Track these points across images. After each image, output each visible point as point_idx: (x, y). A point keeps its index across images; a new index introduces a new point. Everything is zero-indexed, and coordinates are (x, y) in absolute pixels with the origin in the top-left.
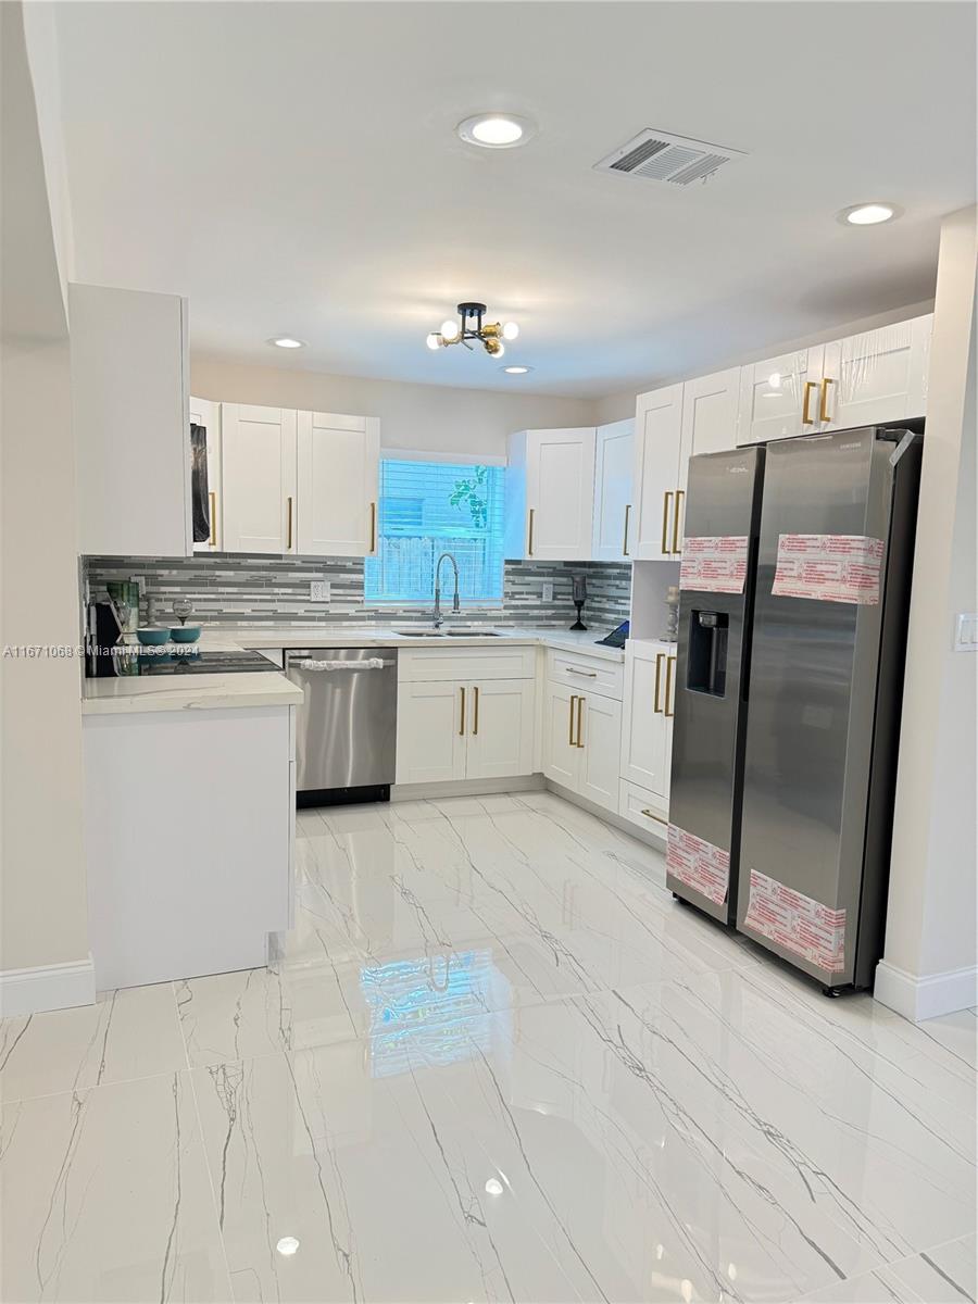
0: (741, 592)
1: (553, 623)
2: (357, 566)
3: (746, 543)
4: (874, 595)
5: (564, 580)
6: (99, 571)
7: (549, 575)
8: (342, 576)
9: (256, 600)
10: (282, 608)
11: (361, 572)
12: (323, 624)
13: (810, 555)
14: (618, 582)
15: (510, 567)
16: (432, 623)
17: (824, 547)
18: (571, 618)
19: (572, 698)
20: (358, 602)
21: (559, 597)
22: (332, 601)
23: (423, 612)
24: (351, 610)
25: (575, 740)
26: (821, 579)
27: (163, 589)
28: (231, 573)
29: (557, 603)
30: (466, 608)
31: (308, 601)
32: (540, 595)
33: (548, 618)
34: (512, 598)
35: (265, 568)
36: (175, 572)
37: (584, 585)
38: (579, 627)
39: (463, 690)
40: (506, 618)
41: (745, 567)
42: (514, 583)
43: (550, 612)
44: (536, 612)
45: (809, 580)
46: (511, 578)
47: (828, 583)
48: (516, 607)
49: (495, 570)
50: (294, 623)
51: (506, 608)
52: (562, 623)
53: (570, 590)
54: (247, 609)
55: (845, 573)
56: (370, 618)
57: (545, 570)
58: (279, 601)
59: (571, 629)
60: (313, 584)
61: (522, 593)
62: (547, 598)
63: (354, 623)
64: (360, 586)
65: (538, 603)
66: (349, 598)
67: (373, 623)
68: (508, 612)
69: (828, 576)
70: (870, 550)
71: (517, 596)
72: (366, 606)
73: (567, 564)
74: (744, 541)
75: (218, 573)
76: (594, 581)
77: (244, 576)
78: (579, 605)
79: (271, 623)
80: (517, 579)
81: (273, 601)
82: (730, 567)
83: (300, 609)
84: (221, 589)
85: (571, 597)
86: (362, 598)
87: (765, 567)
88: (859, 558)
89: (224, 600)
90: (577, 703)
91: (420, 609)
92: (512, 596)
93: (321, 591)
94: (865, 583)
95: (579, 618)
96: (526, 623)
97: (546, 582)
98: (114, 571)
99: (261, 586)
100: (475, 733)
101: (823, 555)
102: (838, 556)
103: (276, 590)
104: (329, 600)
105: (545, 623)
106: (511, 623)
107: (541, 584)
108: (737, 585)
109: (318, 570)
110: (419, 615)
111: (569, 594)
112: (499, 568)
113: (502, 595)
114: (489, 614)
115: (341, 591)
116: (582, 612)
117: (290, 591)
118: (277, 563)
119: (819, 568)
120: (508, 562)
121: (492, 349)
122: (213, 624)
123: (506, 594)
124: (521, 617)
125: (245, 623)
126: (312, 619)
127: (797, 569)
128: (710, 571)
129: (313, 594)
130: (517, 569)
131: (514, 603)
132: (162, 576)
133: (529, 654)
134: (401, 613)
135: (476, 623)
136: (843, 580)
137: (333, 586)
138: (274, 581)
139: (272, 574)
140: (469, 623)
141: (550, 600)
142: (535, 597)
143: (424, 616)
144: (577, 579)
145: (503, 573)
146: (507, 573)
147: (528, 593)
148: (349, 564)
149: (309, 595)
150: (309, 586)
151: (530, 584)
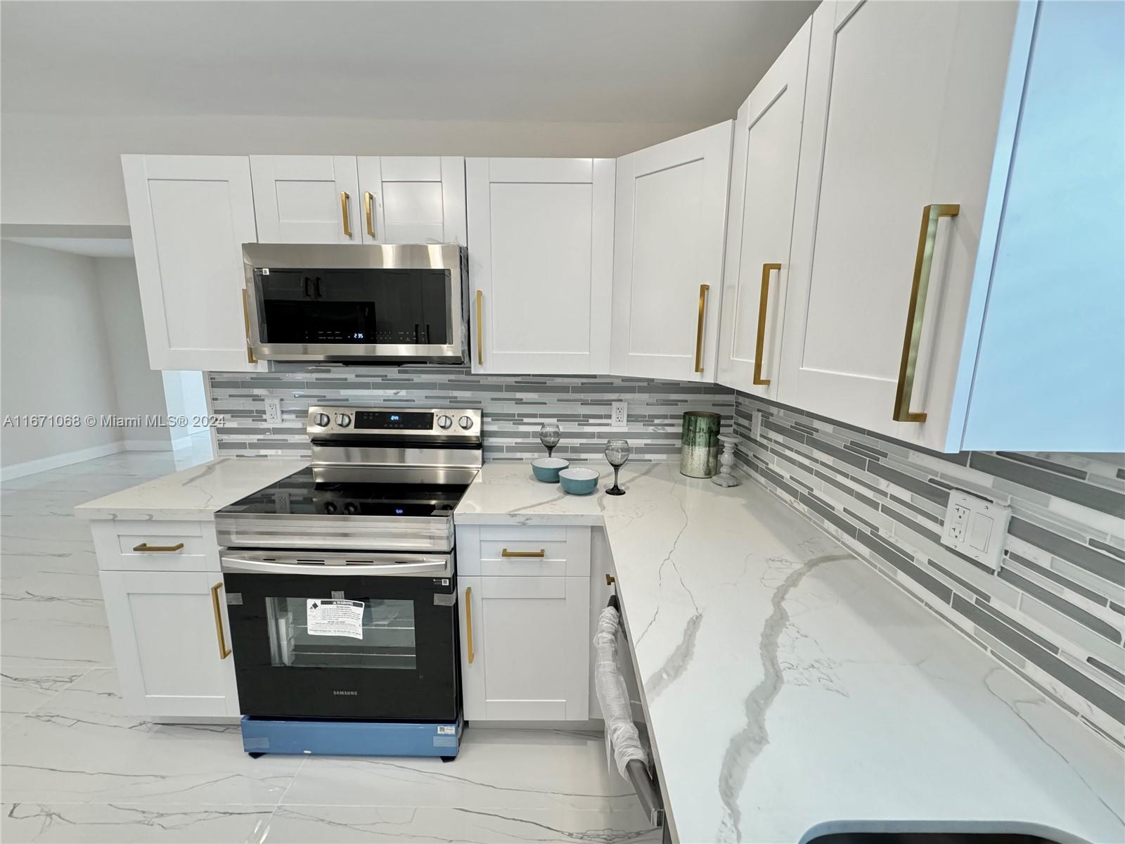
9: (851, 492)
10: (888, 530)
22: (1004, 573)
31: (936, 538)
58: (886, 510)
60: (953, 493)
81: (874, 505)
83: (921, 552)
89: (817, 473)
93: (978, 527)
103: (883, 484)
117: (906, 495)
122: (802, 507)
125: (836, 531)
137: (1015, 527)
149: (942, 523)
150: (942, 499)
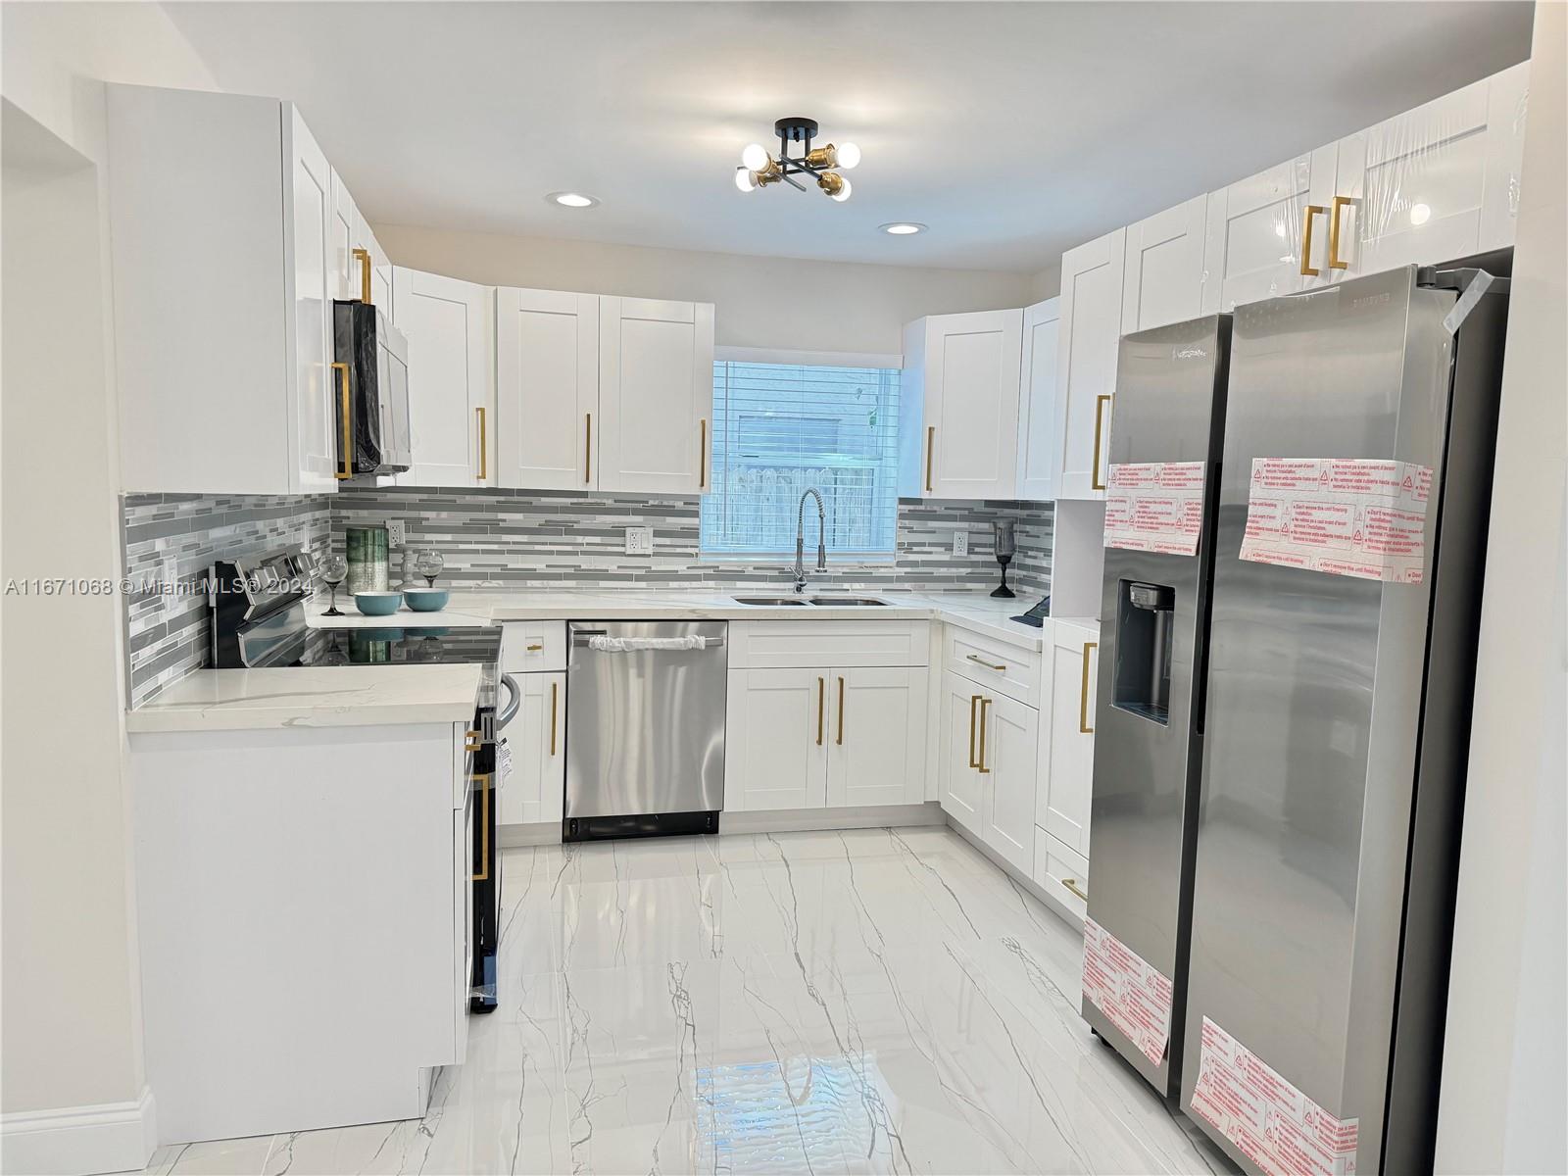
0: (1193, 554)
1: (969, 586)
2: (690, 507)
3: (1202, 474)
4: (1415, 564)
5: (985, 526)
6: (344, 513)
7: (963, 519)
8: (670, 520)
9: (551, 553)
10: (587, 563)
11: (696, 514)
12: (643, 584)
13: (1303, 493)
15: (906, 508)
16: (792, 585)
17: (1324, 479)
18: (991, 580)
19: (974, 698)
20: (691, 555)
21: (977, 549)
22: (655, 554)
23: (781, 570)
24: (680, 566)
25: (977, 761)
26: (1320, 536)
27: (428, 537)
28: (519, 516)
29: (974, 558)
30: (835, 565)
31: (623, 554)
32: (949, 547)
33: (960, 579)
34: (909, 551)
35: (565, 510)
36: (444, 515)
37: (1011, 533)
38: (1004, 592)
39: (821, 681)
40: (899, 579)
41: (1200, 512)
42: (911, 530)
43: (964, 571)
44: (943, 572)
45: (1300, 537)
46: (907, 523)
47: (1332, 543)
48: (914, 564)
49: (888, 513)
50: (603, 584)
51: (899, 564)
52: (982, 586)
53: (991, 539)
54: (539, 564)
55: (1360, 526)
56: (708, 577)
57: (958, 513)
58: (584, 553)
59: (992, 595)
60: (629, 531)
61: (923, 544)
62: (960, 552)
63: (686, 584)
64: (693, 533)
65: (946, 557)
66: (679, 550)
67: (711, 584)
68: (902, 571)
69: (1331, 529)
70: (1405, 485)
71: (915, 549)
72: (702, 561)
73: (989, 503)
74: (1199, 469)
75: (501, 516)
76: (1028, 528)
77: (535, 520)
78: (1004, 561)
79: (572, 583)
80: (916, 524)
81: (575, 553)
82: (1177, 512)
83: (611, 565)
84: (506, 538)
85: (992, 550)
86: (696, 550)
87: (1230, 508)
88: (1384, 499)
89: (510, 552)
90: (980, 705)
91: (777, 565)
92: (909, 548)
93: (641, 539)
94: (1397, 543)
95: (1004, 581)
96: (928, 585)
97: (958, 529)
98: (364, 513)
99: (558, 533)
100: (840, 742)
101: (1325, 493)
102: (1347, 496)
103: (579, 539)
104: (650, 551)
105: (955, 586)
106: (907, 586)
107: (952, 531)
108: (1186, 542)
109: (636, 512)
110: (776, 573)
111: (990, 546)
112: (892, 509)
113: (894, 547)
114: (876, 573)
115: (667, 541)
116: (1007, 571)
117: (597, 540)
118: (582, 503)
119: (1317, 515)
120: (903, 501)
121: (833, 189)
122: (494, 583)
123: (901, 545)
124: (920, 578)
125: (537, 583)
126: (628, 578)
127: (1281, 517)
128: (1147, 518)
129: (628, 546)
130: (915, 510)
131: (912, 557)
132: (428, 519)
133: (920, 632)
134: (750, 571)
135: (856, 586)
136: (1357, 538)
137: (657, 534)
138: (576, 526)
139: (572, 517)
140: (846, 586)
141: (965, 554)
142: (943, 549)
143: (784, 576)
144: (1001, 525)
145: (896, 516)
146: (902, 516)
147: (931, 545)
148: (679, 505)
149: (624, 545)
150: (623, 534)
151: (934, 532)
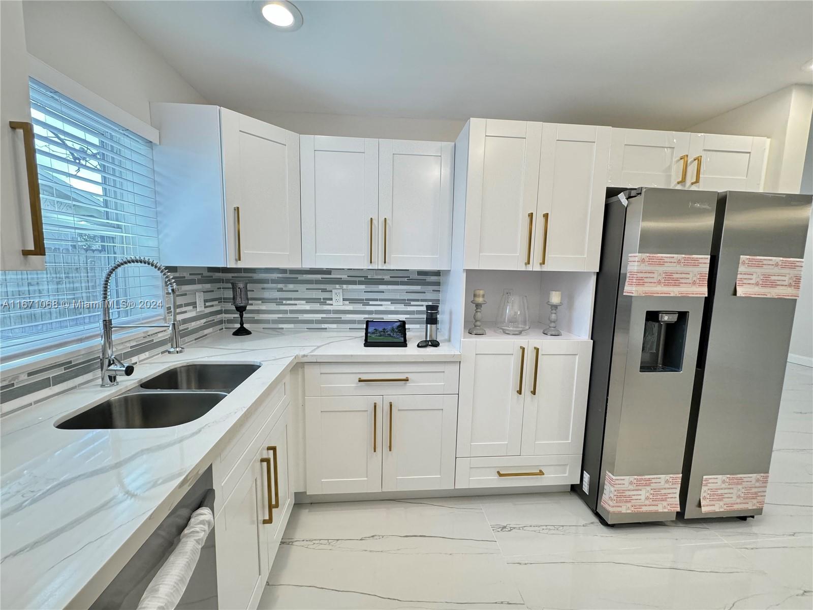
1: (206, 332)
3: (706, 260)
7: (199, 282)
13: (767, 270)
14: (280, 286)
17: (777, 265)
21: (211, 303)
26: (774, 285)
29: (208, 310)
32: (194, 305)
33: (201, 328)
37: (246, 291)
38: (242, 332)
41: (706, 277)
43: (203, 322)
44: (193, 325)
45: (765, 286)
47: (779, 287)
52: (211, 330)
55: (791, 281)
57: (196, 277)
59: (233, 335)
61: (182, 306)
62: (200, 308)
65: (194, 314)
69: (779, 283)
73: (210, 268)
78: (241, 310)
82: (692, 278)
95: (242, 323)
97: (197, 291)
101: (777, 270)
102: (788, 271)
107: (194, 292)
108: (699, 291)
116: (245, 315)
119: (773, 278)
127: (755, 279)
128: (671, 280)
130: (176, 277)
136: (788, 286)
141: (203, 309)
142: (191, 308)
144: (240, 285)
147: (185, 305)
151: (185, 295)
